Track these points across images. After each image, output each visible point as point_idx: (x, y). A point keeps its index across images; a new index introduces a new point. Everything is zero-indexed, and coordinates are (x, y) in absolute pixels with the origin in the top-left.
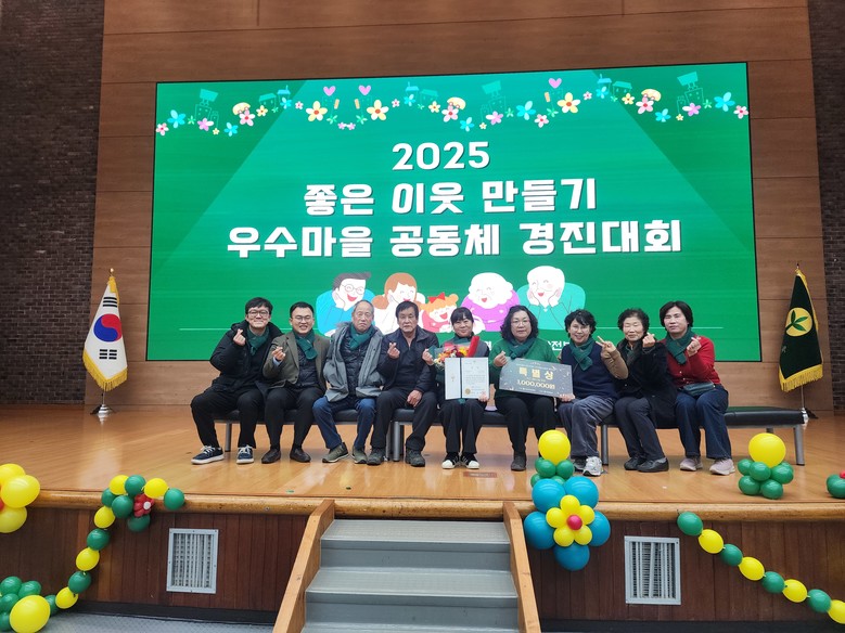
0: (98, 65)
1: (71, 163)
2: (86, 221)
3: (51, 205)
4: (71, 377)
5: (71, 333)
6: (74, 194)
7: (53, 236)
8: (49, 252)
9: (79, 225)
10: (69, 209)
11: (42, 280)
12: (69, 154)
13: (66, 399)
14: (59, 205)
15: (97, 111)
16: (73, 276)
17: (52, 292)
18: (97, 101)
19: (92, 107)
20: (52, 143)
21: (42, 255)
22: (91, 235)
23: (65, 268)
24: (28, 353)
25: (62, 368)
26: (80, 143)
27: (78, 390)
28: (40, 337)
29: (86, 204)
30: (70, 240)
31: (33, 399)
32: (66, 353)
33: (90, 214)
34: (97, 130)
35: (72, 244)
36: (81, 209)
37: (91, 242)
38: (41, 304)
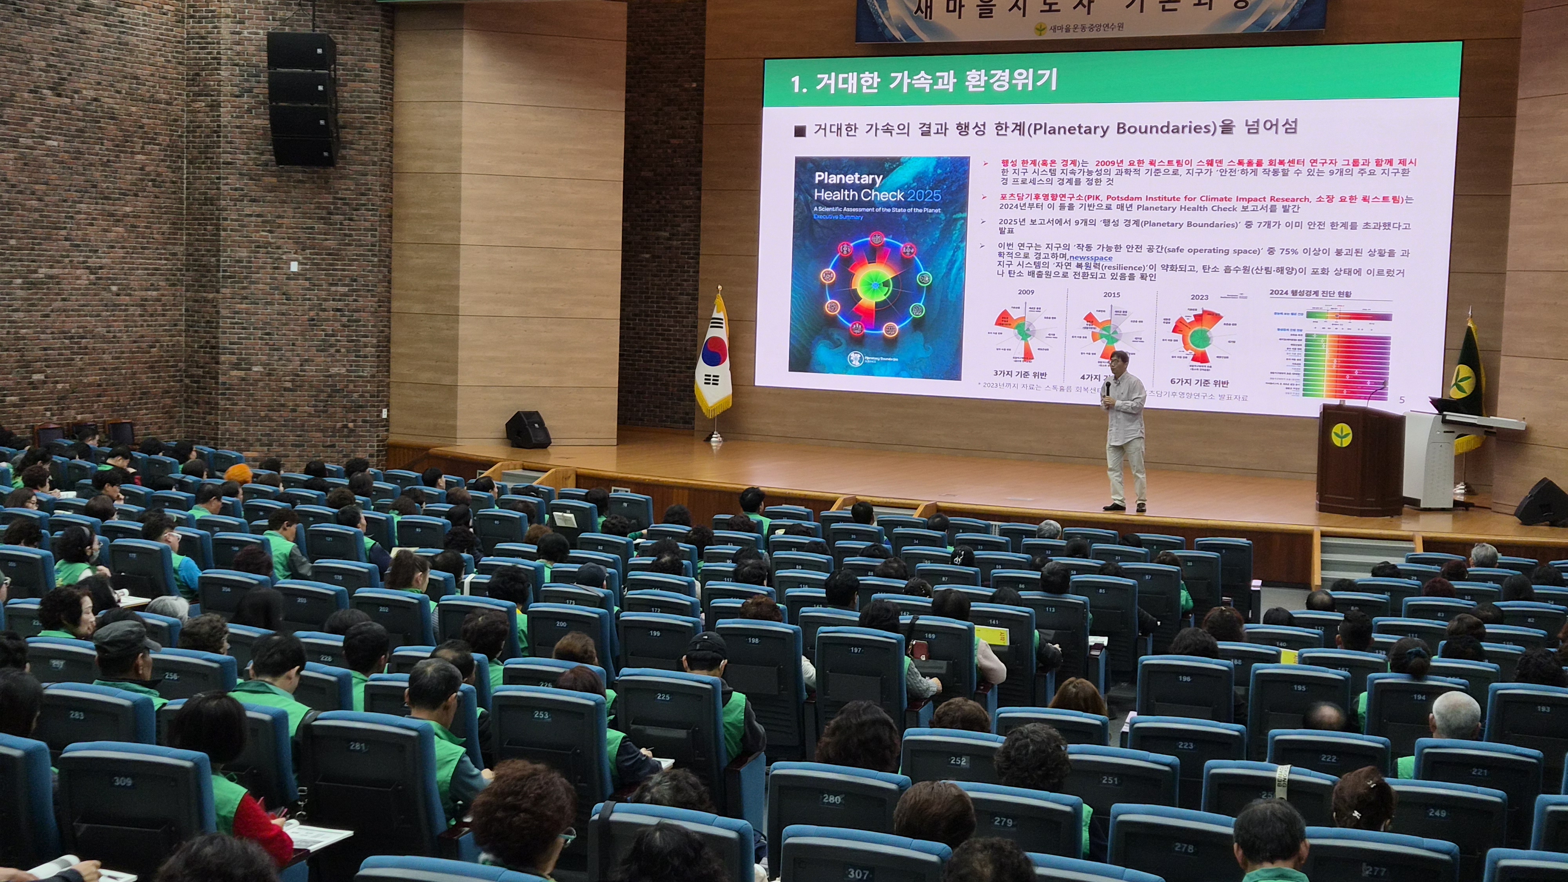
0: (700, 32)
1: (675, 152)
2: (691, 222)
3: (654, 202)
4: (680, 400)
5: (679, 350)
6: (678, 189)
7: (658, 238)
8: (653, 257)
9: (685, 226)
10: (673, 207)
11: (647, 288)
12: (674, 141)
13: (675, 422)
14: (663, 202)
15: (700, 90)
16: (678, 285)
17: (658, 302)
18: (700, 77)
19: (694, 85)
20: (655, 127)
21: (647, 260)
22: (697, 238)
23: (671, 276)
24: (636, 370)
25: (671, 389)
26: (683, 128)
27: (687, 414)
28: (648, 352)
29: (691, 202)
30: (675, 243)
31: (642, 420)
32: (674, 371)
33: (696, 215)
34: (701, 113)
35: (677, 248)
36: (687, 207)
37: (697, 246)
38: (647, 316)
